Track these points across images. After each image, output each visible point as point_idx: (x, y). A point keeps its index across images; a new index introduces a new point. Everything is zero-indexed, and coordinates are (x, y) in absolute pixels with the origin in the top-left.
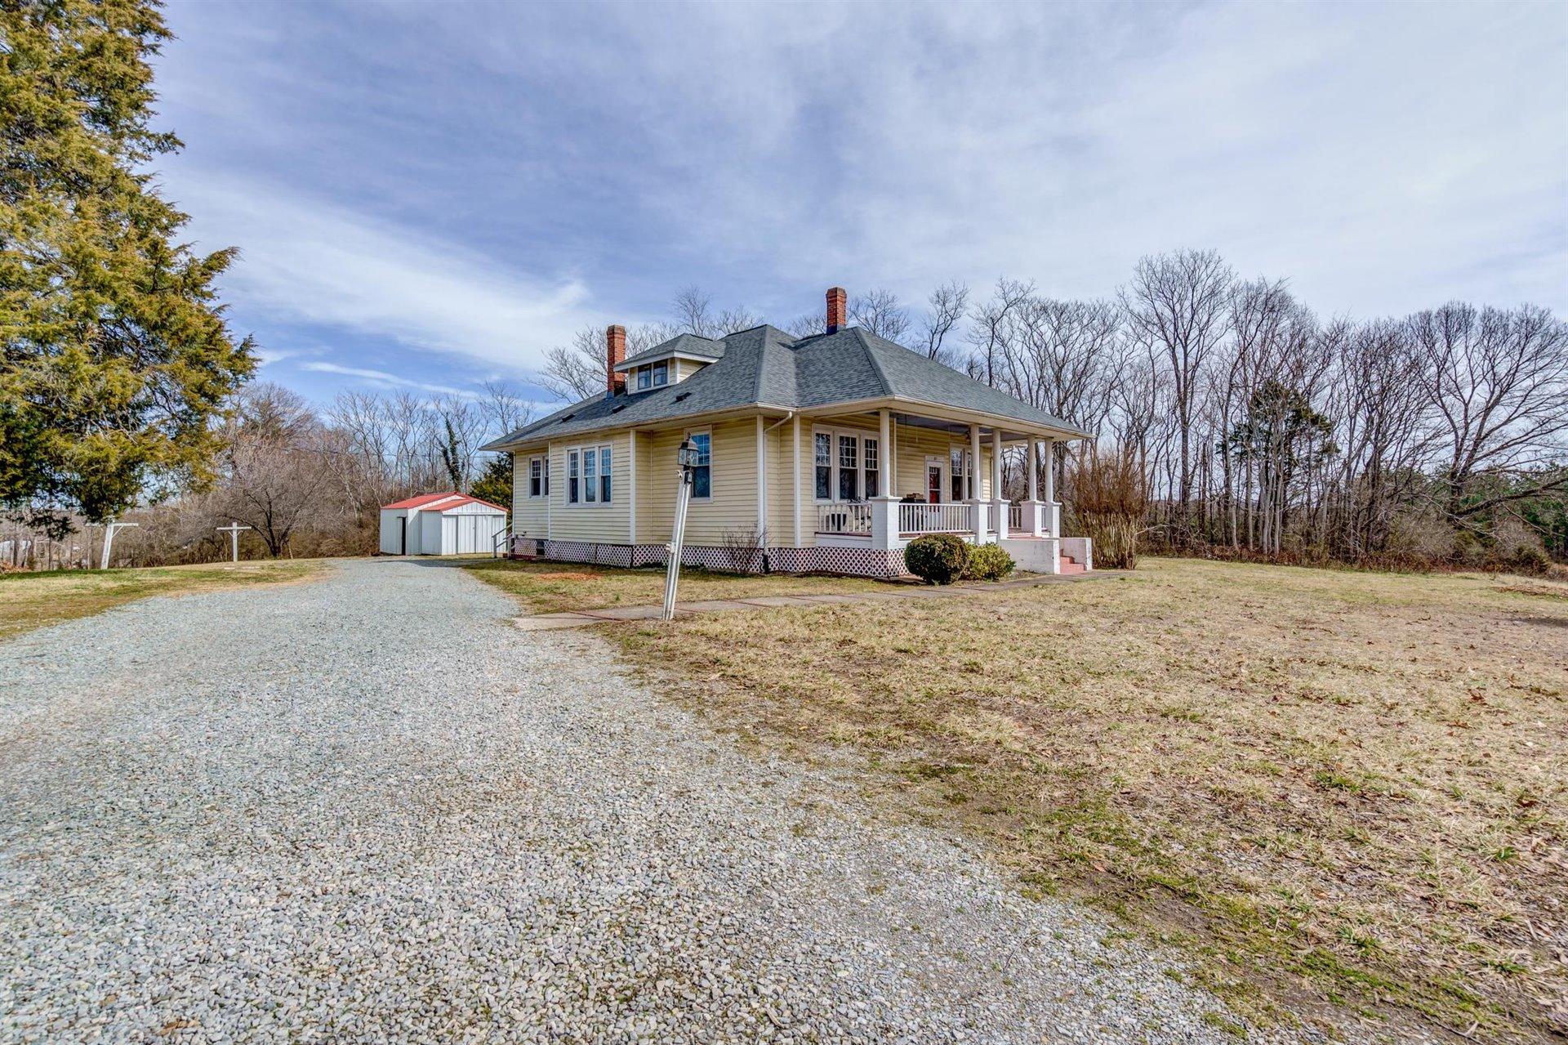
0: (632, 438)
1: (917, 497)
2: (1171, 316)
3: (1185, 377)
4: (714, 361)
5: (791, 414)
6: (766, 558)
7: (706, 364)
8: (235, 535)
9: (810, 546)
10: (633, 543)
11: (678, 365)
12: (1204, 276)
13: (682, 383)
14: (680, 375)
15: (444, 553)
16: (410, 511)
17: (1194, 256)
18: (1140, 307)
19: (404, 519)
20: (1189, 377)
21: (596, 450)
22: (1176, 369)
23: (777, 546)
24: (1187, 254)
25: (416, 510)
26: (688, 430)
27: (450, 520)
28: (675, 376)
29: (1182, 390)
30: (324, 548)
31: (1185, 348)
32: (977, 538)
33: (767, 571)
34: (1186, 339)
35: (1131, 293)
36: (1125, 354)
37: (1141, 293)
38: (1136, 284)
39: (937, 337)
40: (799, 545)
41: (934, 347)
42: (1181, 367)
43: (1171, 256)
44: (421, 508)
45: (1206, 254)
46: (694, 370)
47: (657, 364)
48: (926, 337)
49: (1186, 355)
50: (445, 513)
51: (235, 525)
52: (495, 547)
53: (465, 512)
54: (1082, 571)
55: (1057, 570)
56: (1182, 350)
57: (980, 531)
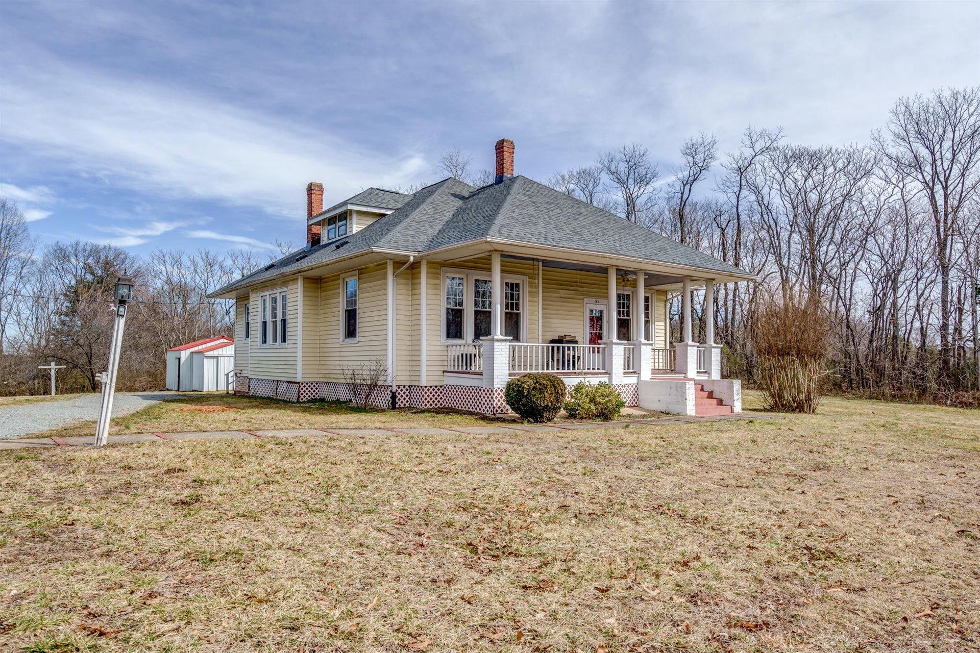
0: (300, 284)
1: (567, 338)
2: (929, 158)
3: (945, 222)
4: (390, 212)
5: (412, 259)
6: (394, 397)
7: (384, 215)
8: (53, 373)
9: (438, 384)
10: (299, 379)
11: (355, 217)
12: (966, 115)
13: (358, 233)
14: (356, 226)
15: (206, 389)
16: (182, 353)
17: (955, 96)
18: (899, 150)
19: (179, 359)
20: (949, 222)
21: (278, 295)
22: (936, 211)
23: (407, 383)
24: (947, 94)
25: (188, 352)
26: (343, 276)
27: (211, 360)
28: (352, 227)
29: (942, 234)
30: (137, 385)
31: (945, 188)
32: (610, 379)
33: (394, 408)
34: (947, 179)
35: (888, 137)
36: (883, 198)
37: (897, 135)
38: (893, 127)
39: (688, 187)
40: (424, 384)
41: (684, 198)
42: (941, 208)
43: (928, 97)
44: (192, 350)
45: (969, 91)
46: (370, 221)
47: (341, 217)
48: (678, 188)
49: (946, 197)
50: (207, 354)
51: (53, 364)
52: (228, 384)
53: (225, 353)
54: (728, 412)
55: (691, 409)
56: (942, 192)
57: (614, 371)
